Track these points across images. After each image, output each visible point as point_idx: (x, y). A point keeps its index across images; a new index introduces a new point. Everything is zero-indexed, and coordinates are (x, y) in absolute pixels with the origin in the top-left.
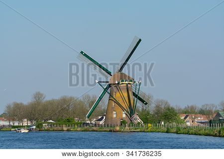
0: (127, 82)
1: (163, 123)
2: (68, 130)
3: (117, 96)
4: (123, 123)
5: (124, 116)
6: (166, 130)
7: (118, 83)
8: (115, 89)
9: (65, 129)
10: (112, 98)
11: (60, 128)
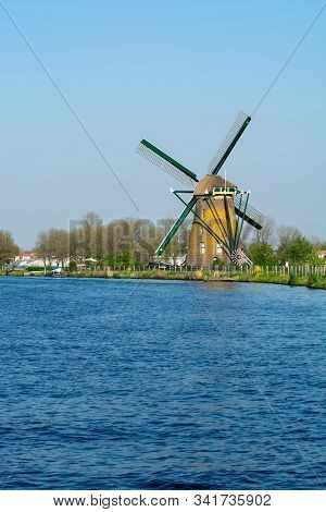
0: (225, 193)
1: (287, 265)
2: (115, 277)
3: (207, 216)
4: (217, 264)
5: (220, 251)
6: (287, 278)
7: (210, 194)
8: (204, 204)
9: (110, 273)
10: (198, 221)
11: (101, 273)
